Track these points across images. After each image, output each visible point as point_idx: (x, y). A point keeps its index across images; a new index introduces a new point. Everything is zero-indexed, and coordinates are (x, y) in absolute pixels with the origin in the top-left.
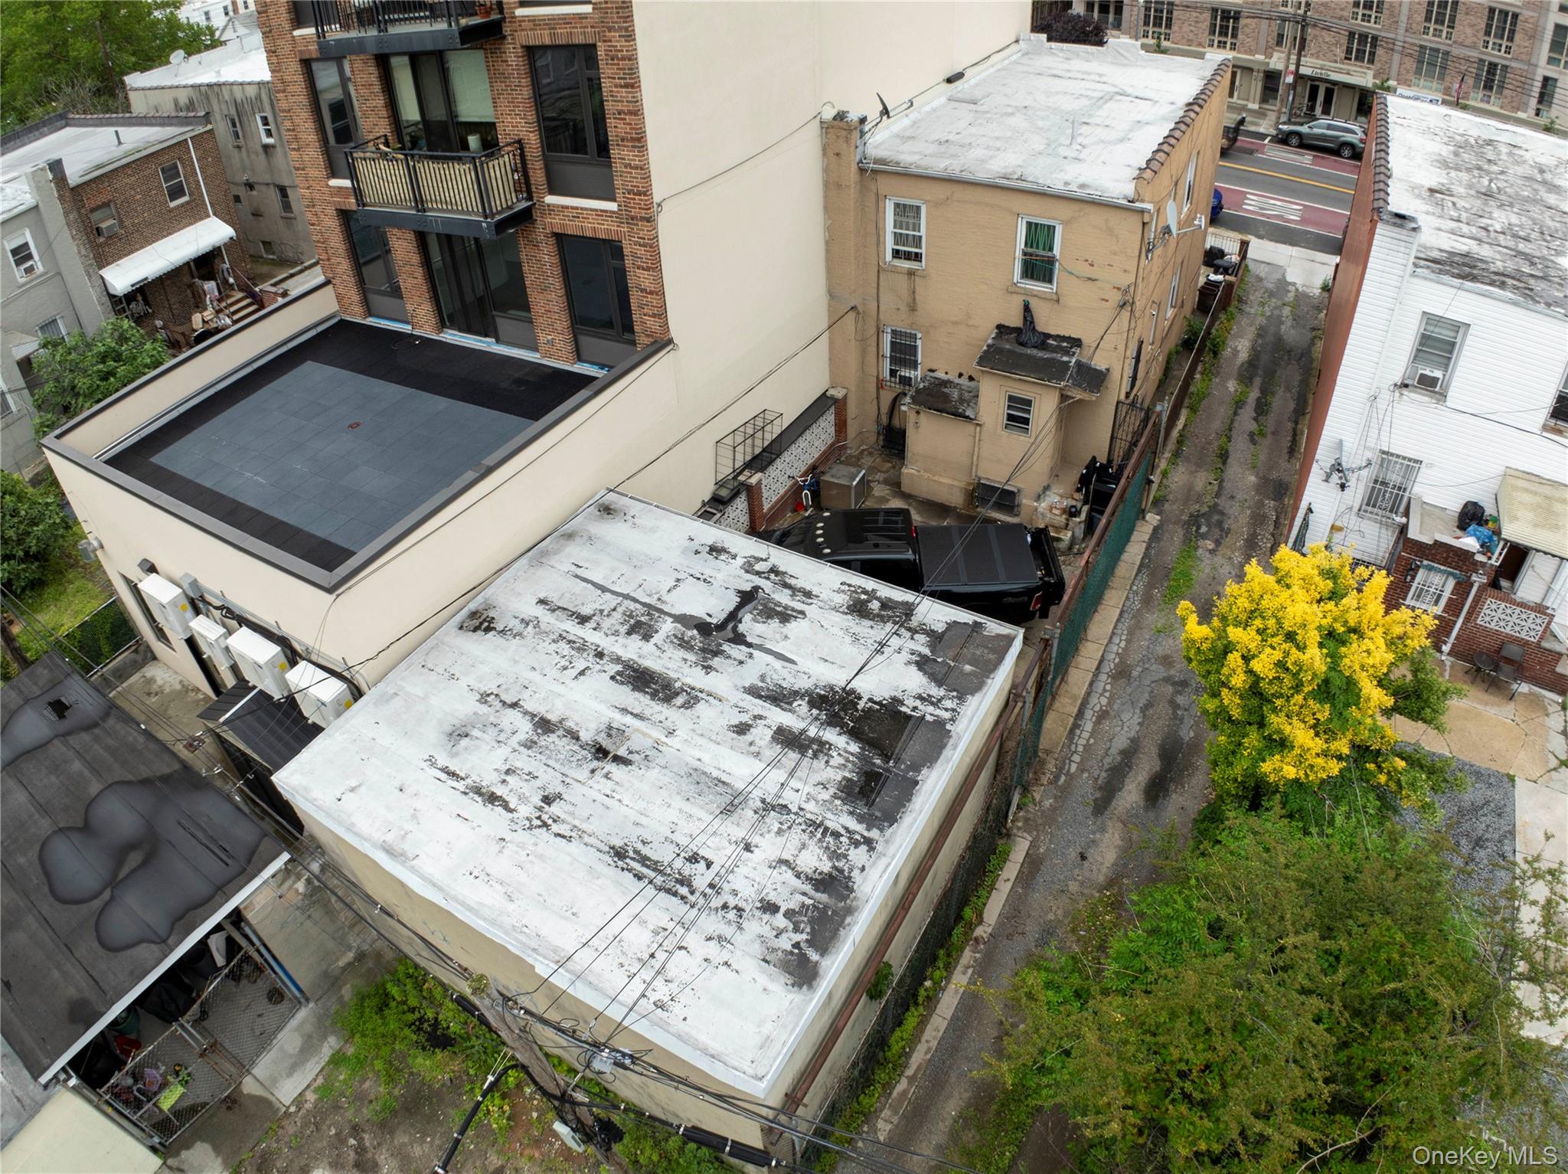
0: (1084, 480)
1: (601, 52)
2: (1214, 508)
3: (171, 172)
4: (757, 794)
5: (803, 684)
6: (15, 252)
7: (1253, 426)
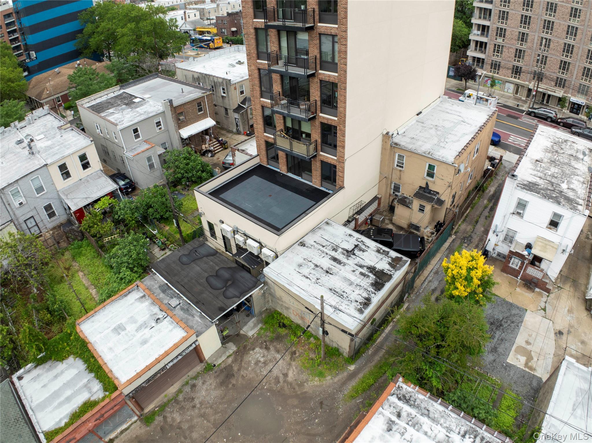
0: (436, 226)
1: (338, 128)
2: (470, 236)
3: (199, 104)
4: (356, 283)
5: (366, 264)
6: (157, 123)
7: (487, 214)
